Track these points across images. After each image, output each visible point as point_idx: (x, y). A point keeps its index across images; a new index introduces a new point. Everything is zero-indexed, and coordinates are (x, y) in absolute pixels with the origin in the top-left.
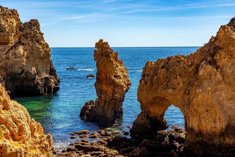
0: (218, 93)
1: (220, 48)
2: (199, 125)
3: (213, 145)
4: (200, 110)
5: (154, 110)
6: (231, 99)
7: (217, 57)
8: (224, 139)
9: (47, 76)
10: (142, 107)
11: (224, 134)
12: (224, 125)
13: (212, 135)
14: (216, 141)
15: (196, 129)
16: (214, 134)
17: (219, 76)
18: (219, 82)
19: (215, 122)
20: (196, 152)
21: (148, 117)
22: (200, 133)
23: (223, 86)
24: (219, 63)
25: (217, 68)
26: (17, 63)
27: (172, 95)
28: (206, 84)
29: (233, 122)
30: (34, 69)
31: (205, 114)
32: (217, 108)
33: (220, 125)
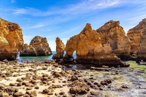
0: (86, 42)
1: (86, 30)
2: (80, 53)
3: (84, 59)
4: (80, 48)
5: (70, 53)
6: (90, 44)
7: (85, 32)
8: (88, 57)
9: (48, 51)
10: (66, 53)
11: (87, 55)
12: (87, 52)
13: (84, 56)
14: (85, 58)
15: (79, 54)
16: (85, 56)
17: (86, 37)
18: (86, 39)
19: (85, 52)
20: (79, 62)
21: (68, 55)
22: (80, 56)
23: (87, 40)
24: (86, 34)
25: (85, 35)
26: (40, 48)
27: (73, 46)
28: (82, 40)
29: (90, 52)
30: (44, 49)
31: (82, 49)
32: (85, 47)
33: (86, 52)
